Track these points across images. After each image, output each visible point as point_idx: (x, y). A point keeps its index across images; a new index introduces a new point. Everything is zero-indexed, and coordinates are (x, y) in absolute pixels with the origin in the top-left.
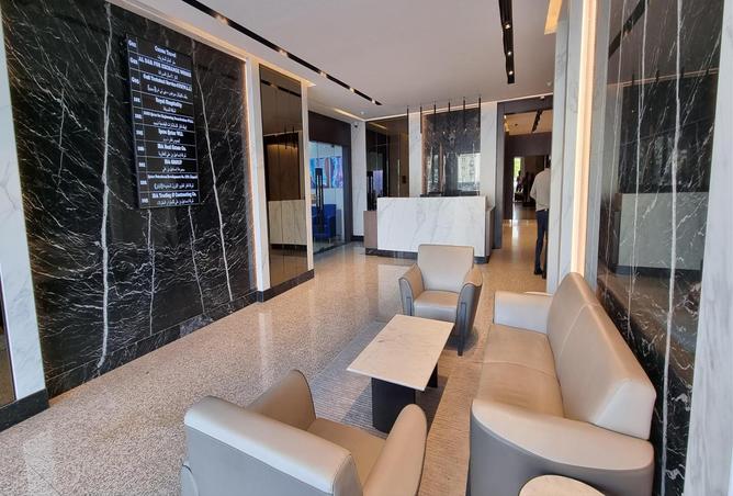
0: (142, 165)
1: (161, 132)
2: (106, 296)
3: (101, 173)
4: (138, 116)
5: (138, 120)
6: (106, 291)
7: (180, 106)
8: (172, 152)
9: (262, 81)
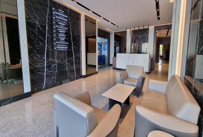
0: (55, 39)
1: (60, 31)
2: (45, 71)
3: (45, 41)
4: (54, 27)
5: (54, 28)
6: (45, 70)
7: (64, 25)
8: (62, 36)
9: (85, 20)
